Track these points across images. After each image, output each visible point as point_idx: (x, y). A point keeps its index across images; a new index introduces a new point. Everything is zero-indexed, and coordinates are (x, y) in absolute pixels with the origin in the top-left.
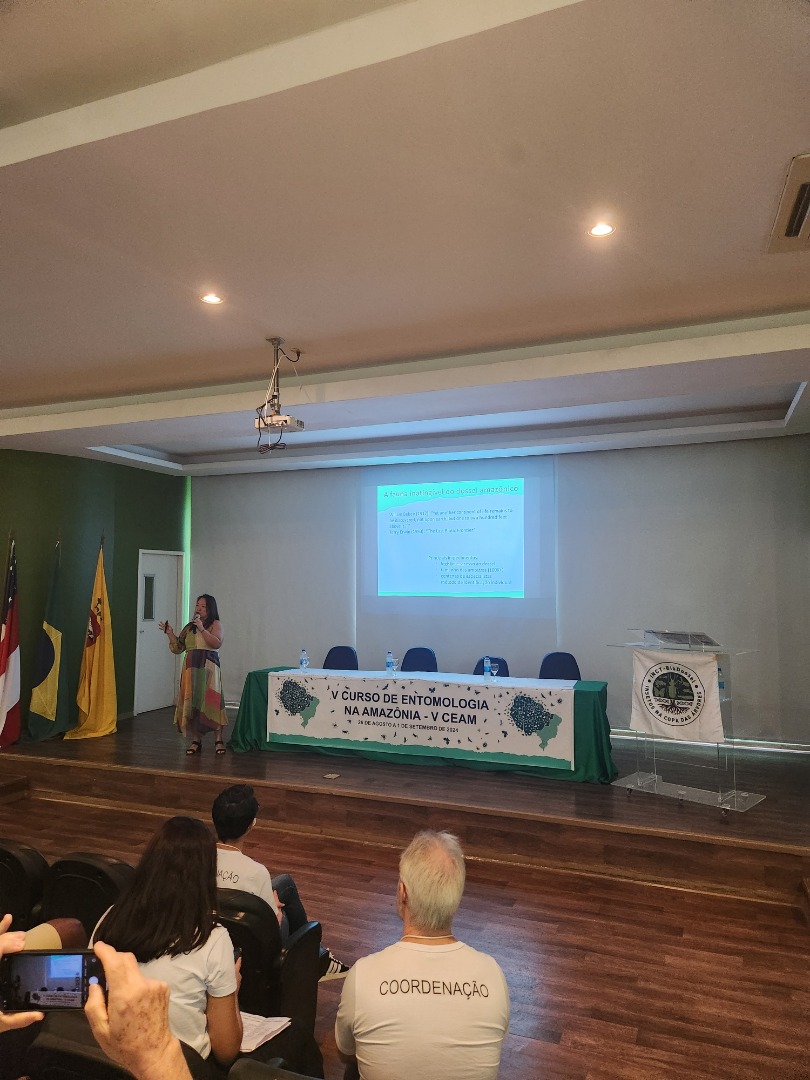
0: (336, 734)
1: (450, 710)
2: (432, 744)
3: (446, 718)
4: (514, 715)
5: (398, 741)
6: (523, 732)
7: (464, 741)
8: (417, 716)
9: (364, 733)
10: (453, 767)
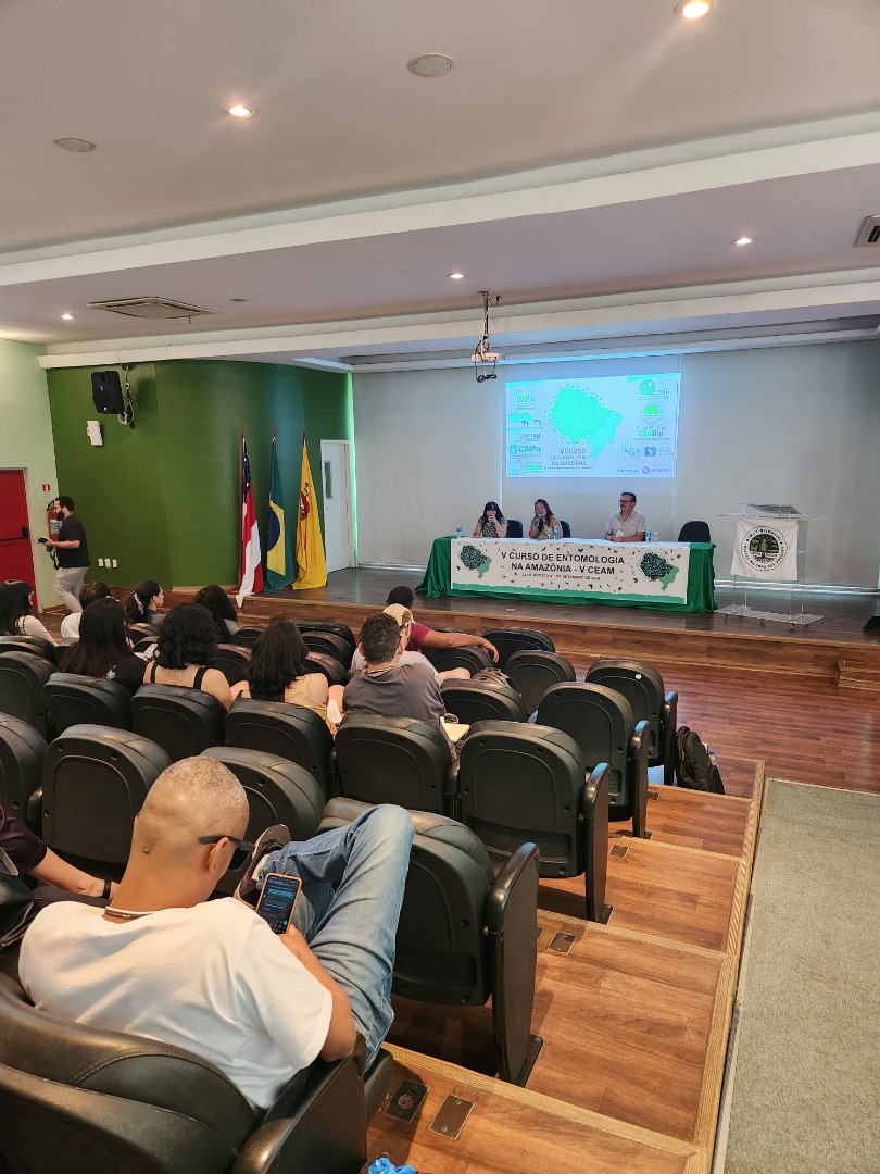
0: (507, 583)
1: (594, 564)
2: (579, 589)
3: (591, 570)
4: (643, 567)
5: (553, 588)
6: (650, 579)
7: (604, 586)
8: (569, 568)
9: (527, 582)
10: (596, 605)
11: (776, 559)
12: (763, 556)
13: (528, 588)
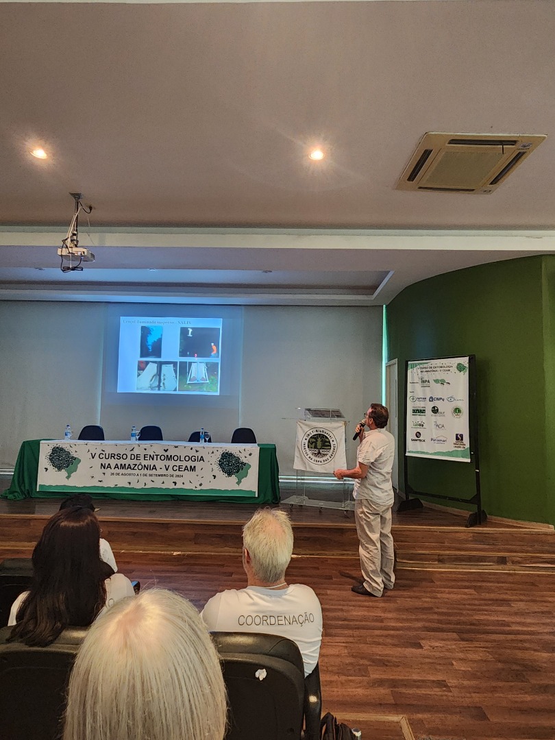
0: (94, 483)
1: (178, 463)
2: (164, 486)
3: (175, 468)
4: (221, 465)
5: (140, 486)
6: (226, 475)
7: (187, 483)
8: (154, 467)
9: (115, 481)
10: (178, 500)
11: (330, 454)
12: (319, 453)
13: (116, 487)
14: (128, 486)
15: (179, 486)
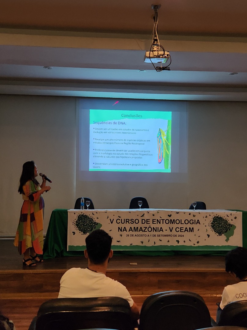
1: (180, 226)
2: (169, 244)
3: (177, 230)
4: (213, 226)
5: (151, 244)
6: (218, 234)
8: (161, 230)
9: (130, 241)
13: (131, 246)
14: (141, 245)
15: (181, 243)
